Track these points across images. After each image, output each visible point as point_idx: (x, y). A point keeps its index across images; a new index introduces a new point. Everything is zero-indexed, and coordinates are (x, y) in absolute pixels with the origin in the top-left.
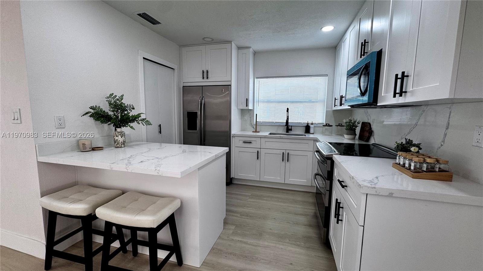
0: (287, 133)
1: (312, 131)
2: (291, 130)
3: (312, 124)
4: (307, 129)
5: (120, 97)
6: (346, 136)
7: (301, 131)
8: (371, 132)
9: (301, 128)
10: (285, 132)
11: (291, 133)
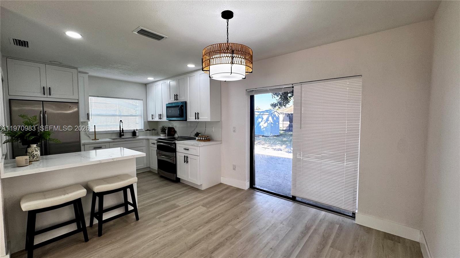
0: (121, 138)
1: (137, 134)
2: (123, 135)
3: (137, 130)
4: (134, 133)
5: (32, 117)
6: (162, 135)
7: (130, 136)
8: (175, 132)
9: (129, 133)
10: (118, 137)
11: (123, 137)
